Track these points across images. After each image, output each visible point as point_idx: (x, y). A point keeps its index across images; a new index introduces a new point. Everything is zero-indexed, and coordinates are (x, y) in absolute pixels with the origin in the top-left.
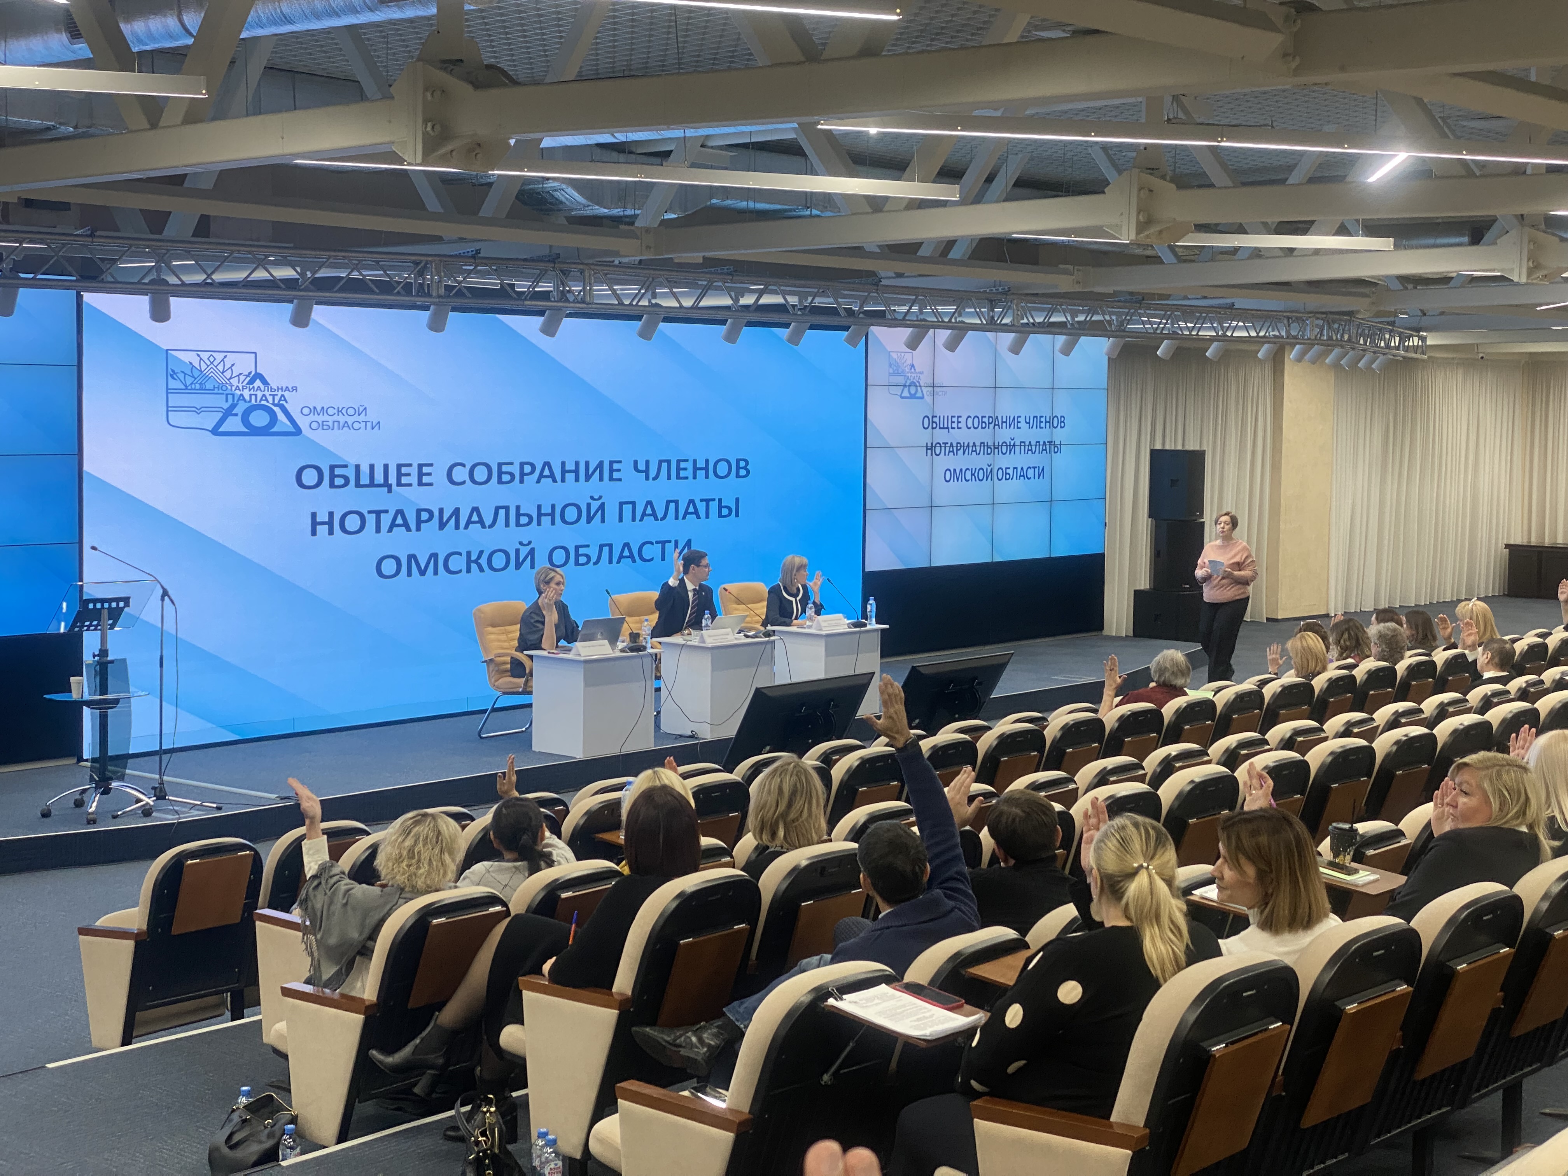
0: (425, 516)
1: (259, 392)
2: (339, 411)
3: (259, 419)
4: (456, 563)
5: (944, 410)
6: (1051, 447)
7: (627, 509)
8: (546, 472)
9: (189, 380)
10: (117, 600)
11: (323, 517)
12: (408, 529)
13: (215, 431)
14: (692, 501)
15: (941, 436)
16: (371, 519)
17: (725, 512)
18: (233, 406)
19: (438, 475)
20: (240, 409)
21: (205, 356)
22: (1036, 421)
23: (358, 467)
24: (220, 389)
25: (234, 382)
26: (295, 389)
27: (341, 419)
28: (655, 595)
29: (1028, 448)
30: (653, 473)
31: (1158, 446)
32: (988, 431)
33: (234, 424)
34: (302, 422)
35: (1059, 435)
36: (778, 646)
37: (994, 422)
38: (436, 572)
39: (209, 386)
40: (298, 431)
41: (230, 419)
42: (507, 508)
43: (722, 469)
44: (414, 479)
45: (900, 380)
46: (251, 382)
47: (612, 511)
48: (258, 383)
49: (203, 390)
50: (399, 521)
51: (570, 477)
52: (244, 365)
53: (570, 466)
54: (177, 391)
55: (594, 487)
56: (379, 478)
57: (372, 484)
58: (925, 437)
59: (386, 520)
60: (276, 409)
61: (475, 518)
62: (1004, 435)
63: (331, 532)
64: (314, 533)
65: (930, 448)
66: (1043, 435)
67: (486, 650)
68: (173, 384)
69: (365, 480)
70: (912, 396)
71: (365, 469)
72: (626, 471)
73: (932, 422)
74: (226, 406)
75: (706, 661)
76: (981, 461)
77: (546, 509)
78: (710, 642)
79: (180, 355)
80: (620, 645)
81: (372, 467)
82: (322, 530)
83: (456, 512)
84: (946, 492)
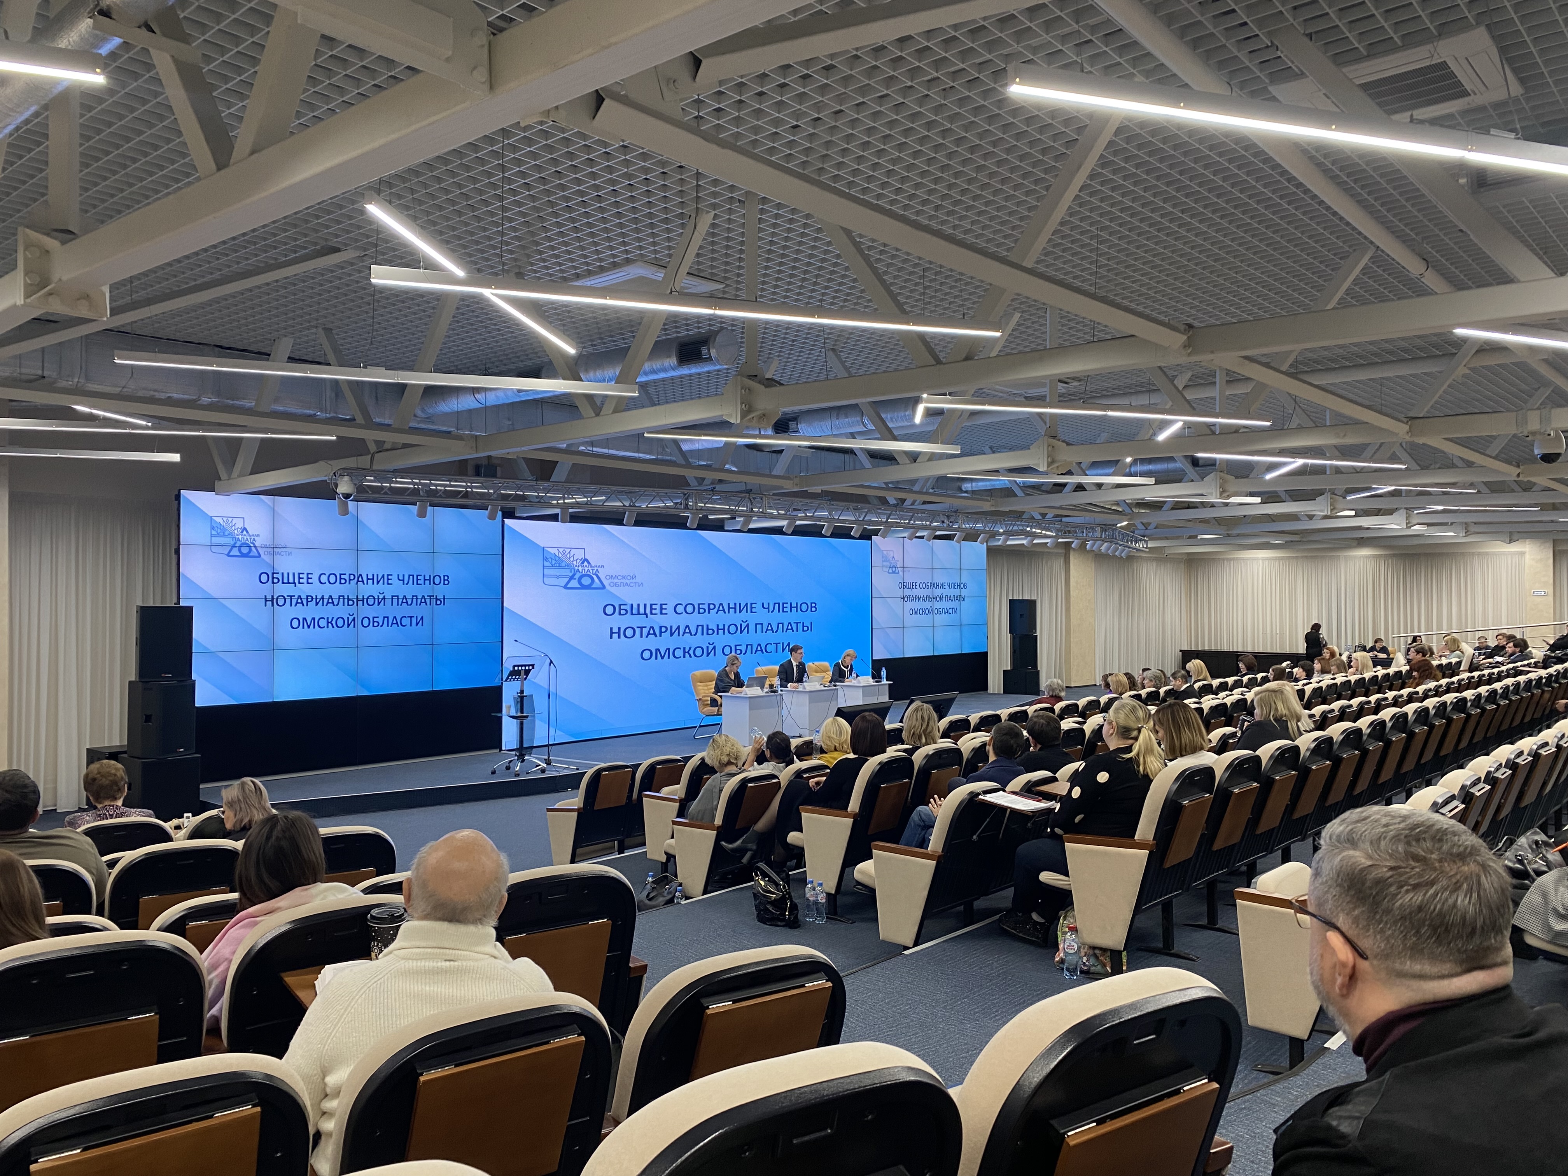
0: (663, 629)
1: (586, 568)
2: (623, 577)
3: (586, 581)
4: (679, 653)
5: (909, 579)
6: (961, 598)
7: (759, 627)
8: (721, 608)
9: (554, 562)
10: (529, 666)
11: (615, 630)
12: (656, 636)
13: (565, 587)
14: (790, 623)
15: (908, 592)
16: (638, 631)
17: (806, 629)
18: (574, 575)
19: (669, 609)
20: (577, 576)
21: (561, 550)
22: (952, 586)
23: (632, 605)
24: (569, 566)
25: (575, 563)
26: (603, 566)
27: (624, 581)
28: (777, 668)
29: (950, 598)
30: (771, 609)
31: (1011, 598)
32: (930, 590)
33: (574, 583)
34: (606, 583)
35: (964, 593)
36: (840, 692)
37: (933, 585)
38: (669, 657)
39: (563, 564)
40: (604, 587)
41: (573, 581)
42: (702, 626)
43: (804, 607)
44: (658, 611)
45: (888, 564)
46: (583, 563)
47: (752, 627)
48: (586, 563)
49: (560, 567)
50: (652, 632)
51: (732, 610)
52: (580, 555)
53: (732, 605)
54: (548, 567)
55: (744, 615)
56: (642, 610)
57: (639, 614)
58: (900, 593)
59: (645, 631)
60: (594, 577)
61: (687, 630)
62: (938, 592)
63: (619, 637)
64: (611, 637)
65: (903, 598)
66: (956, 592)
67: (698, 695)
68: (546, 564)
69: (635, 612)
70: (894, 572)
71: (635, 606)
72: (758, 608)
73: (903, 585)
74: (571, 574)
75: (806, 698)
76: (927, 605)
77: (721, 627)
78: (808, 689)
79: (549, 550)
80: (765, 690)
81: (639, 605)
82: (615, 636)
83: (678, 628)
84: (911, 620)
